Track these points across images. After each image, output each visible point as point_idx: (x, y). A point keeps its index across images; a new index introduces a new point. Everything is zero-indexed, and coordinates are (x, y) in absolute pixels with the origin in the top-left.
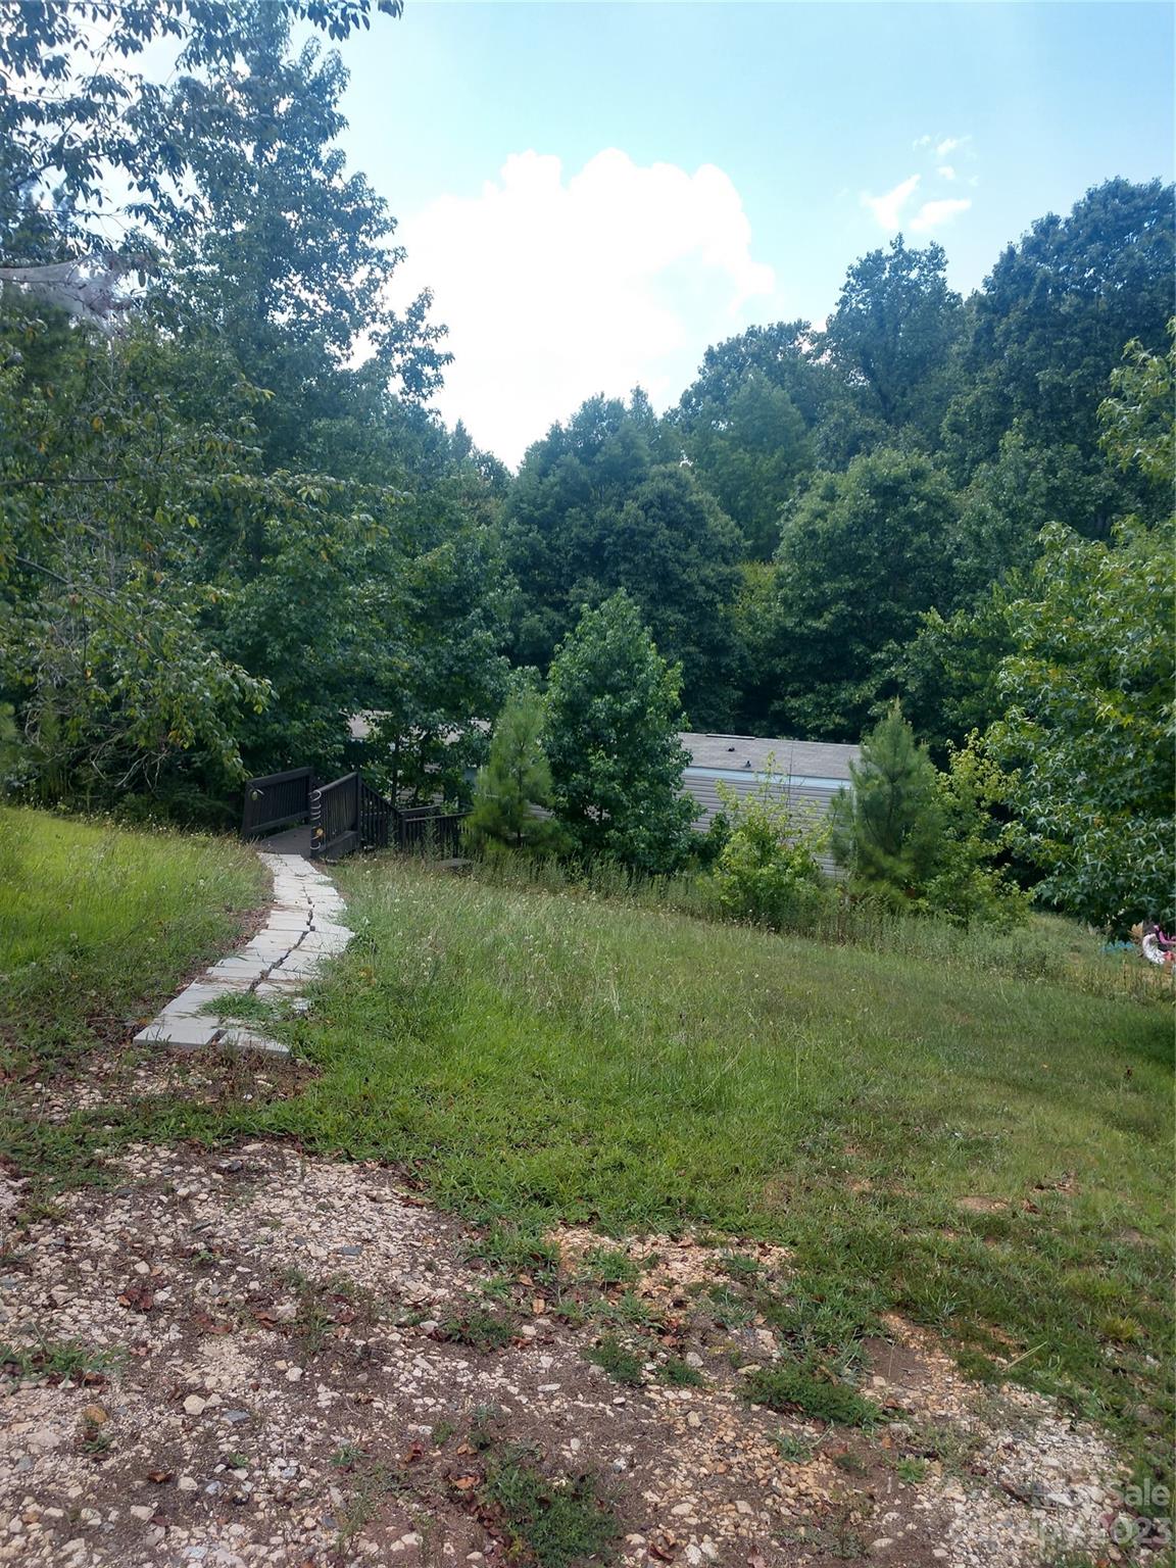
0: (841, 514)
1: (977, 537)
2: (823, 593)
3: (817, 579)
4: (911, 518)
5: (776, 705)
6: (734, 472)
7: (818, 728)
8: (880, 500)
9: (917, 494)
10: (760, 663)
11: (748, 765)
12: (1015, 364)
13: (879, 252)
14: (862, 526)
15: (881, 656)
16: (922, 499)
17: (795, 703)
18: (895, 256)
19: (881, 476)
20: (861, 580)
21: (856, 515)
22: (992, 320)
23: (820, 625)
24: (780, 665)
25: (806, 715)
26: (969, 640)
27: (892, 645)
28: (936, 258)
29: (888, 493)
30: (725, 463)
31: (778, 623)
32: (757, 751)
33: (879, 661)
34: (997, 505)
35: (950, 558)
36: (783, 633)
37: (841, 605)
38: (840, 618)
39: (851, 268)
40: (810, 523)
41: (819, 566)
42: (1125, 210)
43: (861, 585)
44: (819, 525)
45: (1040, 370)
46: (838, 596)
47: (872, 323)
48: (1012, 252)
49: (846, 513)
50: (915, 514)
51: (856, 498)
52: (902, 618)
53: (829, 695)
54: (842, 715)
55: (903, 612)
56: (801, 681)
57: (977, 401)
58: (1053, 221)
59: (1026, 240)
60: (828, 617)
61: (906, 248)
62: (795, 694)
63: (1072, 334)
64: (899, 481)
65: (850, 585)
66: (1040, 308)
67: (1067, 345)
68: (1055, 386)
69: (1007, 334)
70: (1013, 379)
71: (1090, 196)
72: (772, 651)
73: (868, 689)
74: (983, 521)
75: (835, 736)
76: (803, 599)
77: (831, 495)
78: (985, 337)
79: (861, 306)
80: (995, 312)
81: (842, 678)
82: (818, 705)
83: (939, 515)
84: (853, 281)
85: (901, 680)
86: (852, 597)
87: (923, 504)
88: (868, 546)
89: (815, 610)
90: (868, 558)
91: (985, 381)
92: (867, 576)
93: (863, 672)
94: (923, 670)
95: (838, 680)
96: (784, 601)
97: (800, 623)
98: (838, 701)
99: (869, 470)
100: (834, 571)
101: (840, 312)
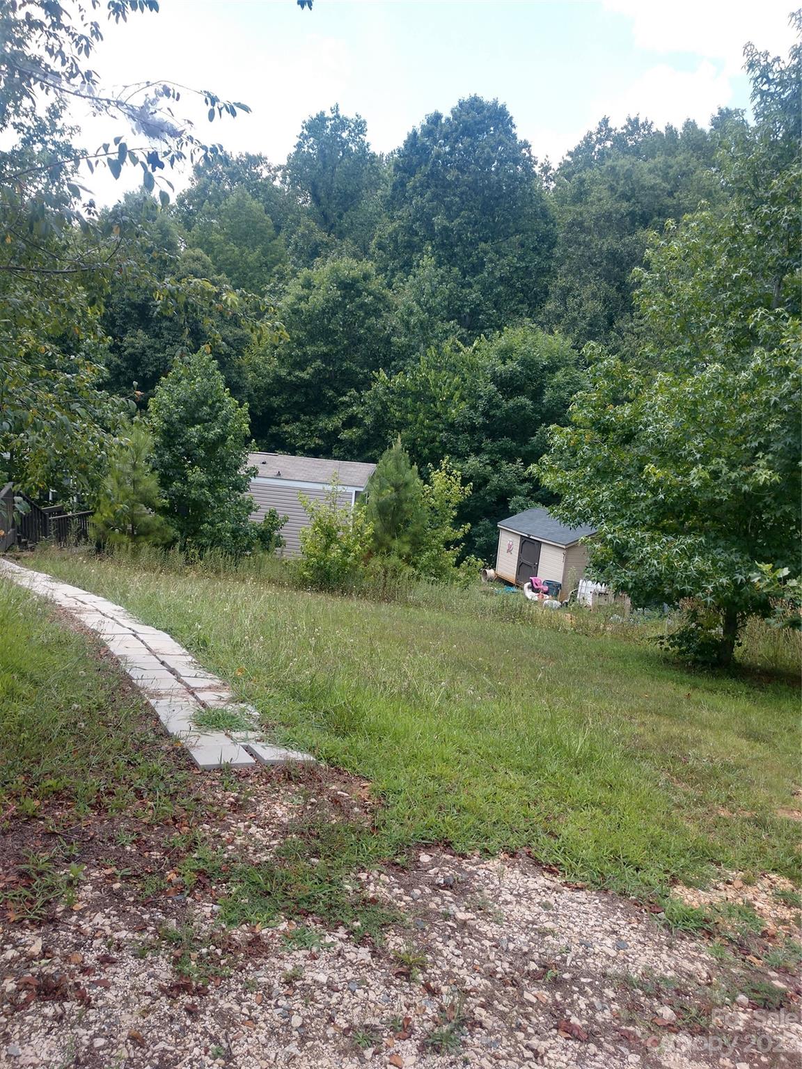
0: (317, 299)
1: (407, 324)
2: (305, 354)
3: (300, 344)
4: (362, 306)
5: (274, 429)
6: (227, 259)
7: (303, 446)
8: (343, 292)
9: (366, 290)
10: (261, 399)
11: (279, 474)
12: (419, 209)
13: (323, 113)
14: (332, 309)
15: (346, 399)
16: (370, 294)
17: (288, 428)
18: (334, 119)
19: (343, 275)
20: (331, 346)
21: (327, 301)
22: (404, 177)
23: (304, 375)
24: (276, 402)
25: (295, 437)
26: (404, 392)
27: (353, 392)
28: (360, 127)
29: (349, 287)
30: (220, 252)
31: (275, 372)
32: (282, 464)
33: (343, 403)
34: (419, 302)
35: (389, 336)
36: (278, 379)
37: (319, 362)
38: (318, 372)
39: (304, 122)
40: (295, 303)
41: (302, 334)
42: (478, 118)
43: (331, 350)
44: (303, 305)
45: (435, 216)
46: (316, 356)
47: (320, 165)
48: (415, 133)
49: (320, 298)
50: (366, 304)
51: (328, 290)
52: (357, 374)
53: (310, 424)
54: (319, 438)
55: (358, 369)
56: (290, 413)
57: (395, 230)
58: (438, 117)
59: (423, 127)
60: (310, 370)
61: (341, 113)
62: (287, 423)
63: (454, 195)
64: (355, 280)
65: (324, 349)
66: (433, 175)
67: (452, 201)
68: (445, 228)
69: (414, 188)
70: (418, 220)
71: (461, 105)
72: (269, 392)
73: (337, 421)
74: (411, 313)
75: (315, 453)
76: (291, 356)
77: (308, 285)
78: (400, 188)
79: (311, 151)
80: (405, 171)
81: (317, 412)
82: (302, 430)
83: (381, 306)
84: (306, 132)
85: (360, 416)
86: (325, 357)
87: (371, 298)
88: (336, 324)
89: (300, 364)
90: (335, 332)
91: (400, 218)
92: (334, 342)
93: (332, 409)
94: (375, 410)
95: (316, 414)
96: (279, 356)
97: (289, 374)
98: (316, 428)
99: (335, 270)
100: (312, 339)
101: (297, 153)
